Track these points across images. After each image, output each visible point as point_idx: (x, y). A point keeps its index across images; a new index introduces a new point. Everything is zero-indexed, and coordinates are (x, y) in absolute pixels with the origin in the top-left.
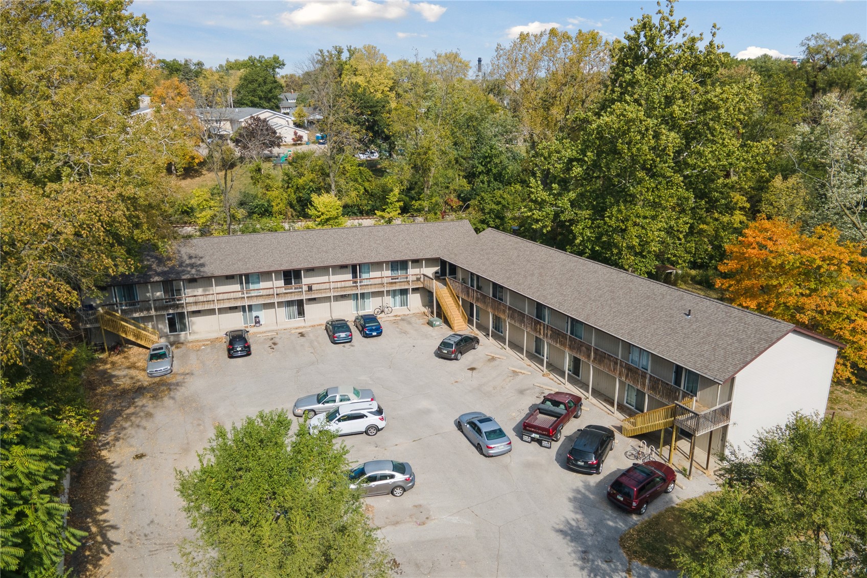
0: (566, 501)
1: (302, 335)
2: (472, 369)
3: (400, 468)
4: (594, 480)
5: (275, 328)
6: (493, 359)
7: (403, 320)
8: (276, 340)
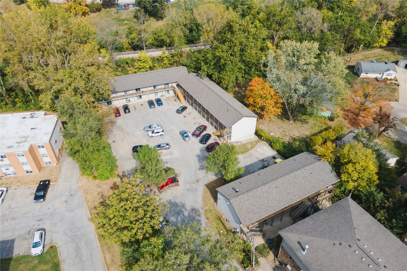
0: (199, 150)
1: (142, 105)
2: (185, 117)
3: (167, 144)
4: (205, 145)
5: (134, 103)
6: (190, 113)
7: (168, 99)
8: (136, 107)
